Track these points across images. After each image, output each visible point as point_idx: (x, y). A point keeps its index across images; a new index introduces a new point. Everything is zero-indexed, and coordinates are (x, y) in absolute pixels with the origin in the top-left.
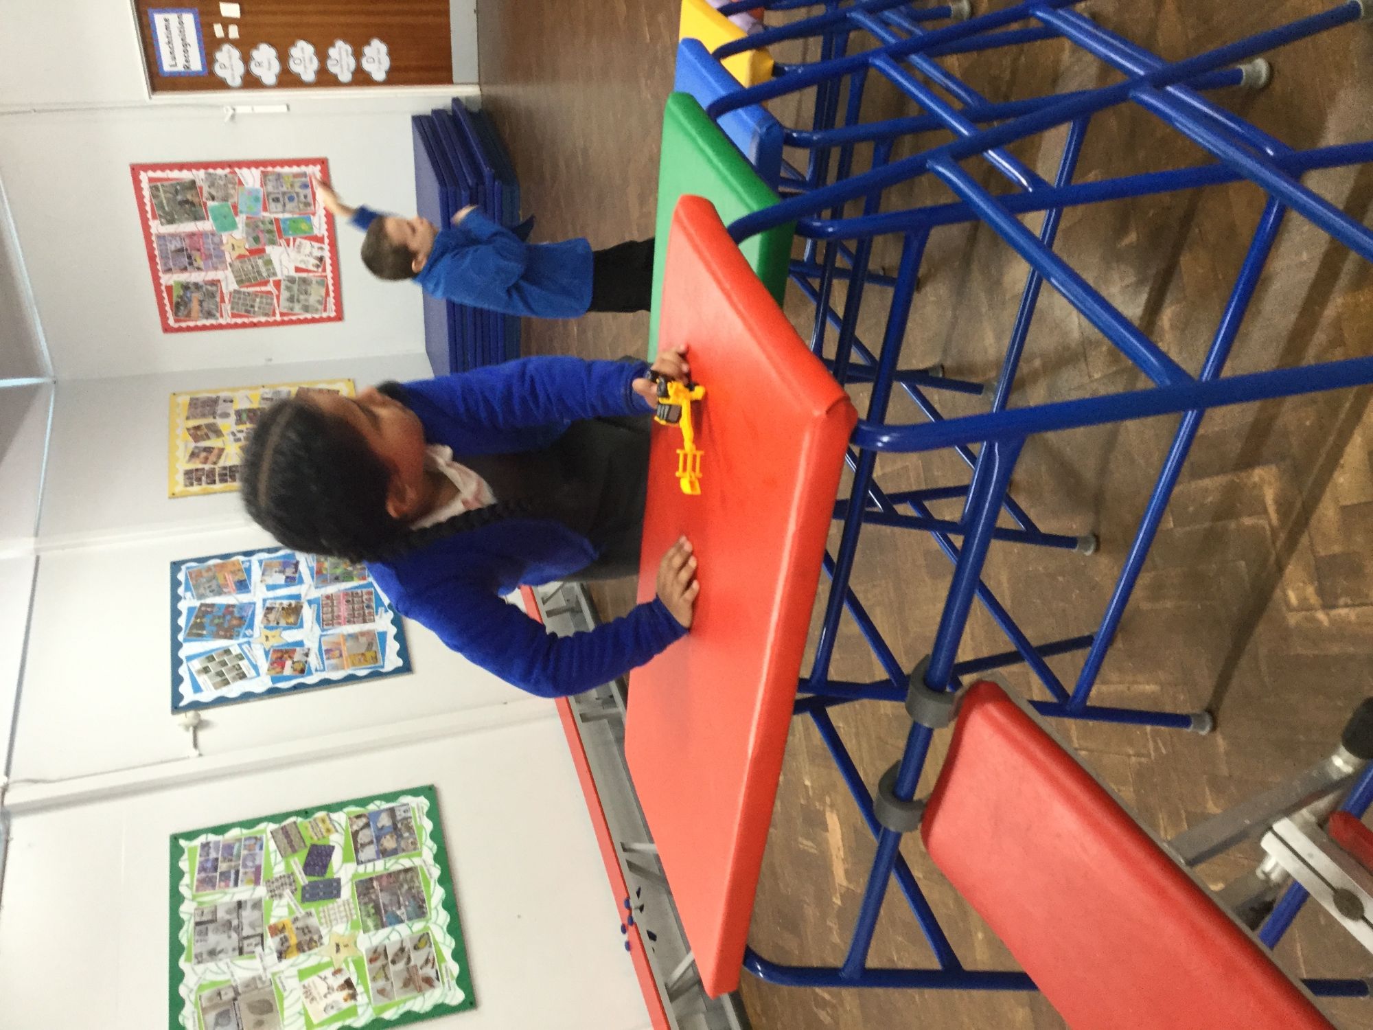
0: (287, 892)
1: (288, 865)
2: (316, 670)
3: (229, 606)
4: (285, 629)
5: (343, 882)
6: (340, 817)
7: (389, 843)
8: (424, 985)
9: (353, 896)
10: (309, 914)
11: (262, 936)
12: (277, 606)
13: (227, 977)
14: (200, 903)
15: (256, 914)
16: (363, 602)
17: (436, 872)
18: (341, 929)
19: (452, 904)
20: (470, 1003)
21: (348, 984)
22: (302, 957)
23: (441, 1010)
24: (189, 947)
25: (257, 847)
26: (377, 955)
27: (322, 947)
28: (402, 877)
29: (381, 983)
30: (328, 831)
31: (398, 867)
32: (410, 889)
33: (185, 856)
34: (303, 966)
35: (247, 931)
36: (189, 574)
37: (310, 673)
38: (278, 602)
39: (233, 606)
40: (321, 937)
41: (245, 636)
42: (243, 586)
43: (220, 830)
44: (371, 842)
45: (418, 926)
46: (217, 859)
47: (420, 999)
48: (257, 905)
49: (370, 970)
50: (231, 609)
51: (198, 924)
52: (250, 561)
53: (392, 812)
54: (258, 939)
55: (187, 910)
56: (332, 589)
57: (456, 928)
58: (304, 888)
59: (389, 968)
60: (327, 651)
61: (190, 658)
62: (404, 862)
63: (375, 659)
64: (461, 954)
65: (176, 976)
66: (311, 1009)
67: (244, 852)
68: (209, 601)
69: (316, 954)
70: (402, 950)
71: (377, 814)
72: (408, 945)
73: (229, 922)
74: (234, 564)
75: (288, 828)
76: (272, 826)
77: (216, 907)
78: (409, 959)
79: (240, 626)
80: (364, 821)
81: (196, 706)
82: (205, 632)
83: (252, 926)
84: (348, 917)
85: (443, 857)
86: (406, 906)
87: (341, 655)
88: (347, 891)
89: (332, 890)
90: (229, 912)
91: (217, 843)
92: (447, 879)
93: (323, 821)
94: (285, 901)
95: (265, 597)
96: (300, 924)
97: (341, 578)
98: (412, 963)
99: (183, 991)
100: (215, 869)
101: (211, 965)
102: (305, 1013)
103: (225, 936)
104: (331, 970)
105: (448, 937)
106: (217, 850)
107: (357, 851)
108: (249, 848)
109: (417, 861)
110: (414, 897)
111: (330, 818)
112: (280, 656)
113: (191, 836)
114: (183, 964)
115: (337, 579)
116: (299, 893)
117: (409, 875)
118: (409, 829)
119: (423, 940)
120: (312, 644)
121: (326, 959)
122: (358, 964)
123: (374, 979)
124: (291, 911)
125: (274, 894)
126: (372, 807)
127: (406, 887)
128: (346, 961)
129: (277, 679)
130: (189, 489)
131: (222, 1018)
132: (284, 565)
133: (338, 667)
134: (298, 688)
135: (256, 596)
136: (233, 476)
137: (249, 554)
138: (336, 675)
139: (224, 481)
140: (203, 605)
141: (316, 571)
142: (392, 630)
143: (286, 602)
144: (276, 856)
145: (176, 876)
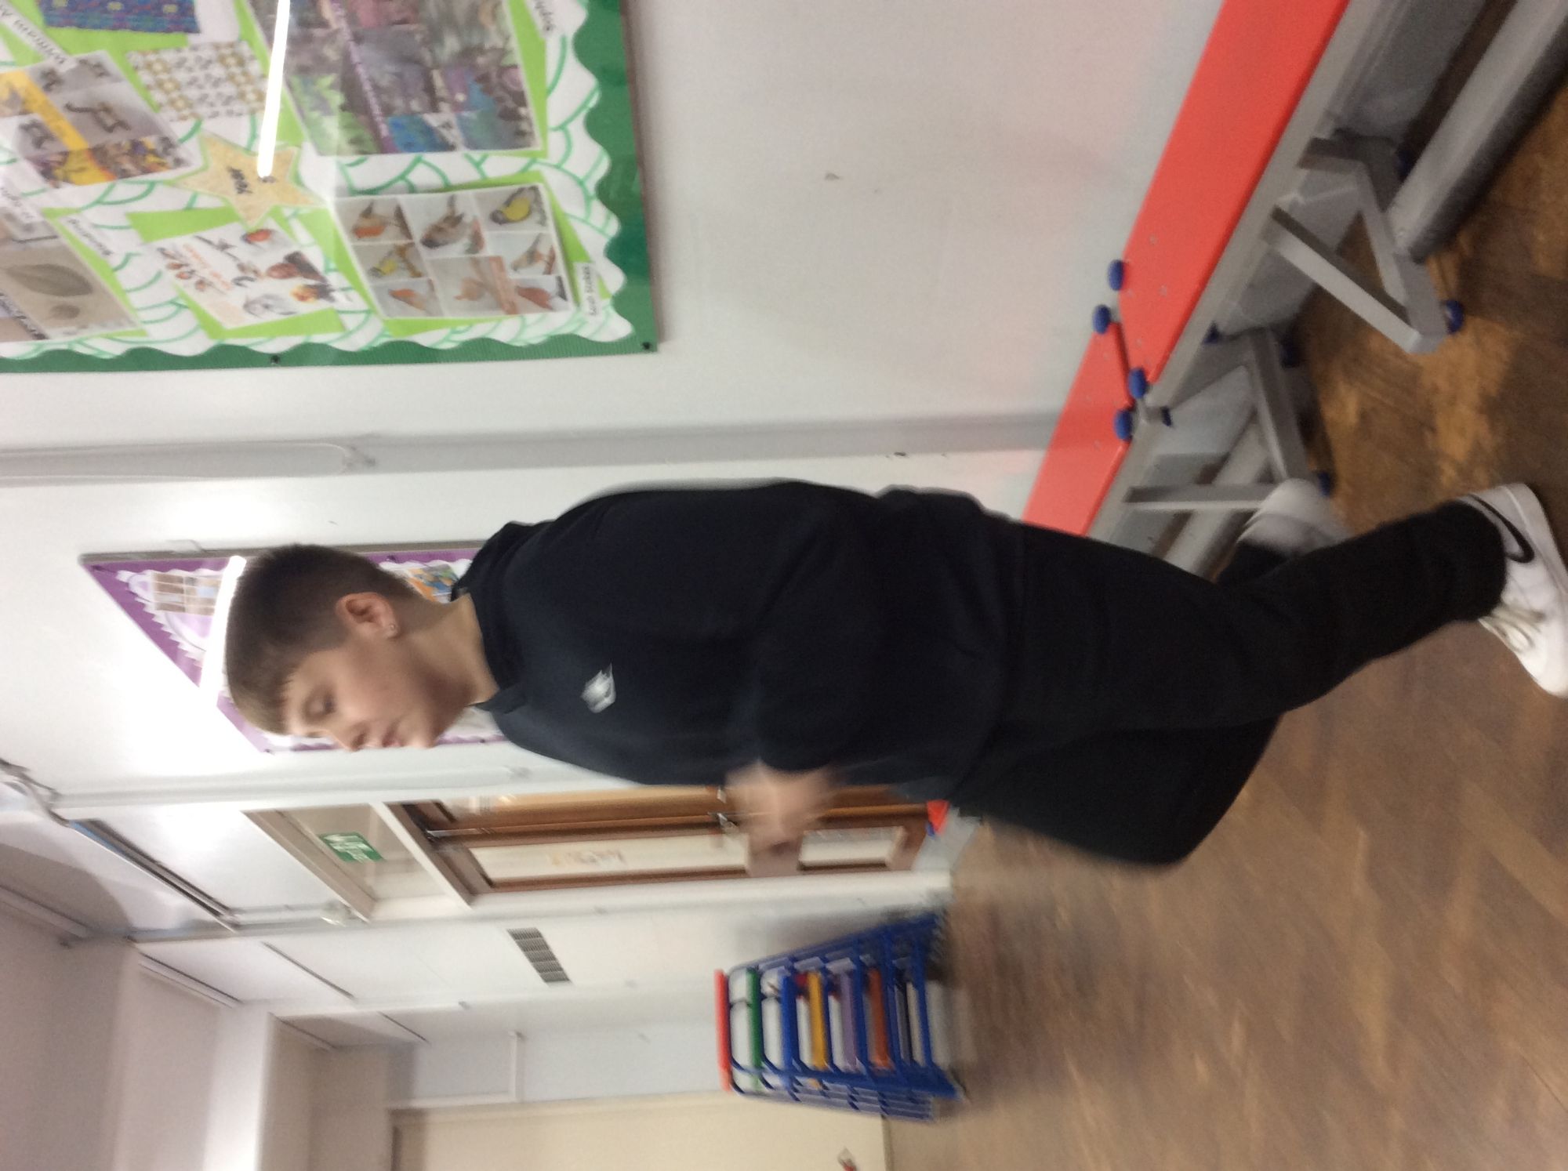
8: (520, 301)
17: (567, 9)
19: (620, 125)
20: (644, 342)
21: (298, 266)
22: (127, 189)
26: (375, 217)
27: (182, 171)
29: (398, 280)
32: (468, 53)
34: (136, 208)
40: (168, 143)
45: (501, 165)
47: (509, 324)
49: (358, 251)
57: (627, 192)
59: (418, 255)
64: (634, 249)
66: (202, 298)
69: (172, 184)
70: (455, 217)
78: (477, 242)
86: (457, 107)
102: (186, 303)
105: (600, 210)
110: (484, 79)
119: (520, 203)
121: (208, 201)
122: (314, 223)
123: (375, 269)
127: (451, 44)
128: (275, 214)
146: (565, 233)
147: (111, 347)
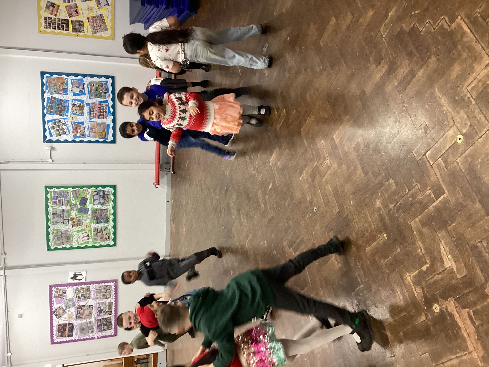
0: (75, 209)
1: (76, 202)
2: (87, 136)
3: (61, 100)
4: (79, 115)
5: (89, 209)
6: (90, 190)
7: (102, 201)
8: (105, 239)
9: (91, 214)
10: (80, 217)
12: (76, 104)
13: (60, 229)
14: (53, 208)
15: (67, 214)
16: (104, 110)
17: (113, 211)
18: (87, 222)
19: (115, 220)
20: (115, 245)
21: (88, 236)
22: (78, 227)
24: (51, 220)
25: (68, 195)
26: (96, 230)
27: (83, 226)
28: (104, 211)
29: (96, 237)
30: (87, 194)
31: (103, 208)
32: (105, 215)
33: (49, 194)
34: (78, 230)
36: (47, 80)
37: (85, 137)
38: (77, 102)
40: (82, 223)
41: (66, 116)
42: (65, 91)
43: (58, 187)
44: (97, 200)
45: (106, 225)
46: (57, 196)
47: (104, 242)
48: (67, 211)
49: (93, 233)
50: (61, 102)
51: (53, 214)
52: (68, 79)
53: (104, 191)
54: (67, 221)
55: (50, 209)
56: (95, 100)
57: (115, 227)
58: (79, 209)
59: (98, 234)
60: (91, 129)
61: (49, 121)
62: (105, 207)
63: (105, 136)
64: (115, 234)
65: (48, 227)
66: (79, 240)
67: (64, 196)
68: (54, 96)
69: (81, 227)
70: (101, 230)
71: (100, 191)
72: (103, 229)
73: (60, 215)
74: (63, 79)
75: (76, 191)
76: (72, 190)
77: (57, 210)
79: (64, 110)
80: (96, 193)
81: (50, 141)
82: (53, 111)
83: (66, 217)
84: (90, 219)
85: (115, 208)
86: (104, 219)
87: (95, 132)
88: (90, 212)
89: (86, 211)
90: (60, 212)
91: (57, 191)
92: (115, 214)
93: (85, 191)
94: (74, 212)
95: (72, 99)
96: (78, 219)
97: (98, 96)
98: (103, 234)
99: (49, 231)
100: (57, 199)
101: (56, 225)
102: (77, 241)
103: (59, 218)
104: (84, 232)
105: (113, 229)
106: (57, 194)
107: (93, 201)
108: (65, 195)
109: (108, 207)
110: (106, 217)
111: (88, 191)
112: (77, 126)
113: (51, 188)
114: (49, 224)
115: (96, 96)
116: (78, 210)
117: (106, 211)
118: (108, 198)
119: (107, 228)
120: (86, 124)
121: (83, 229)
122: (91, 231)
123: (94, 236)
124: (76, 215)
125: (72, 209)
126: (99, 189)
127: (104, 214)
128: (88, 230)
129: (75, 137)
130: (46, 29)
131: (59, 239)
132: (80, 84)
133: (93, 137)
134: (81, 142)
135: (70, 97)
136: (62, 26)
137: (68, 75)
138: (93, 140)
139: (59, 28)
140: (52, 97)
141: (90, 91)
142: (112, 125)
143: (79, 103)
144: (72, 199)
145: (47, 199)
146: (110, 231)
147: (69, 246)
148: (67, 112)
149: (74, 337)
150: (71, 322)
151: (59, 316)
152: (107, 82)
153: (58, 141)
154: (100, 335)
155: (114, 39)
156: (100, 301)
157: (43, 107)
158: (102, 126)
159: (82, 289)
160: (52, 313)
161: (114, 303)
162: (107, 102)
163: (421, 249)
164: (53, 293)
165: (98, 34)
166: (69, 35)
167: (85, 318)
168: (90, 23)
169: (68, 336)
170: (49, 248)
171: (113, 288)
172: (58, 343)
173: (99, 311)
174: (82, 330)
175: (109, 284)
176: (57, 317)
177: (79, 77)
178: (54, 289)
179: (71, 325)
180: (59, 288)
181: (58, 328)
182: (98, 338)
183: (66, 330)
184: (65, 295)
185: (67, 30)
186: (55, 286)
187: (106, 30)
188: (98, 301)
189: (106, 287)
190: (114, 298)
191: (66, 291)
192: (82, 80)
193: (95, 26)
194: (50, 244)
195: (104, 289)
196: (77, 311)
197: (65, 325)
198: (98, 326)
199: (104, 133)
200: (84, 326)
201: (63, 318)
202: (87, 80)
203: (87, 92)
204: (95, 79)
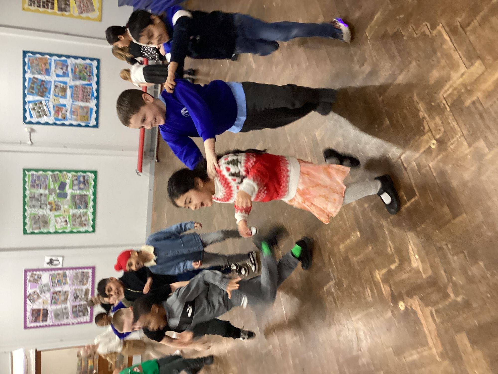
0: (53, 194)
1: (54, 186)
2: (69, 119)
3: (43, 81)
4: (61, 97)
5: (68, 194)
6: (70, 175)
7: (82, 186)
8: (83, 225)
9: (70, 198)
10: (59, 201)
11: (46, 205)
12: (59, 86)
13: (37, 213)
14: (31, 192)
15: (45, 198)
16: (87, 92)
17: (92, 197)
18: (66, 207)
19: (94, 207)
20: (94, 231)
23: (87, 232)
24: (28, 203)
25: (47, 179)
26: (74, 215)
27: (61, 210)
28: (84, 197)
29: (74, 223)
30: (66, 178)
31: (83, 193)
32: (85, 200)
33: (27, 177)
34: (55, 214)
35: (42, 202)
36: (29, 60)
37: (67, 120)
38: (59, 83)
39: (44, 81)
41: (47, 97)
42: (48, 72)
43: (37, 170)
44: (77, 185)
45: (85, 210)
46: (35, 180)
47: (82, 228)
48: (45, 195)
49: (72, 219)
50: (43, 83)
51: (30, 197)
52: (51, 59)
53: (84, 177)
55: (27, 192)
56: (79, 83)
57: (94, 214)
58: (58, 193)
59: (76, 220)
60: (74, 112)
61: (29, 102)
62: (84, 192)
63: (88, 120)
64: (94, 220)
65: (25, 210)
67: (43, 179)
68: (36, 76)
69: (59, 212)
70: (80, 216)
71: (80, 176)
73: (38, 199)
74: (46, 59)
75: (55, 175)
76: (50, 173)
77: (35, 194)
79: (45, 92)
80: (76, 178)
81: (30, 123)
82: (34, 92)
83: (44, 201)
84: (69, 204)
85: (95, 194)
86: (83, 205)
87: (77, 115)
88: (69, 197)
89: (65, 195)
90: (38, 196)
91: (36, 175)
92: (95, 200)
93: (65, 175)
94: (53, 196)
95: (55, 80)
96: (56, 203)
97: (82, 78)
98: (82, 220)
99: (26, 214)
100: (35, 182)
101: (33, 209)
103: (36, 203)
106: (36, 177)
107: (73, 186)
108: (44, 178)
109: (88, 193)
110: (85, 202)
111: (67, 175)
112: (59, 108)
113: (29, 170)
114: (26, 207)
115: (80, 79)
116: (57, 195)
117: (85, 197)
118: (88, 183)
119: (85, 214)
120: (68, 107)
121: (61, 214)
123: (72, 221)
124: (54, 199)
125: (50, 193)
126: (79, 174)
128: (66, 216)
129: (56, 119)
130: (30, 7)
131: (35, 223)
132: (63, 65)
133: (76, 120)
134: (63, 125)
135: (52, 78)
136: (47, 5)
137: (51, 55)
138: (75, 123)
139: (44, 7)
140: (34, 77)
141: (74, 72)
142: (95, 109)
143: (62, 85)
144: (51, 183)
145: (25, 182)
146: (89, 217)
147: (45, 231)
148: (49, 93)
149: (49, 322)
150: (45, 307)
151: (33, 301)
152: (92, 64)
153: (39, 123)
154: (75, 321)
155: (100, 20)
156: (77, 288)
157: (24, 87)
158: (85, 110)
159: (58, 274)
160: (26, 297)
161: (90, 289)
162: (91, 85)
163: (391, 249)
164: (28, 278)
165: (84, 15)
166: (55, 14)
167: (60, 304)
168: (76, 2)
169: (42, 321)
170: (25, 232)
171: (90, 274)
172: (31, 328)
173: (75, 298)
174: (57, 315)
175: (86, 271)
176: (32, 302)
177: (63, 58)
178: (29, 274)
179: (45, 311)
180: (35, 272)
181: (32, 314)
182: (73, 324)
183: (40, 315)
184: (40, 280)
185: (53, 8)
186: (30, 270)
187: (93, 10)
188: (74, 287)
189: (83, 274)
190: (91, 284)
191: (41, 276)
192: (66, 61)
193: (82, 5)
194: (26, 228)
195: (81, 275)
196: (52, 297)
197: (39, 310)
198: (73, 312)
199: (86, 117)
200: (59, 312)
201: (37, 303)
202: (70, 61)
203: (70, 74)
204: (80, 61)
